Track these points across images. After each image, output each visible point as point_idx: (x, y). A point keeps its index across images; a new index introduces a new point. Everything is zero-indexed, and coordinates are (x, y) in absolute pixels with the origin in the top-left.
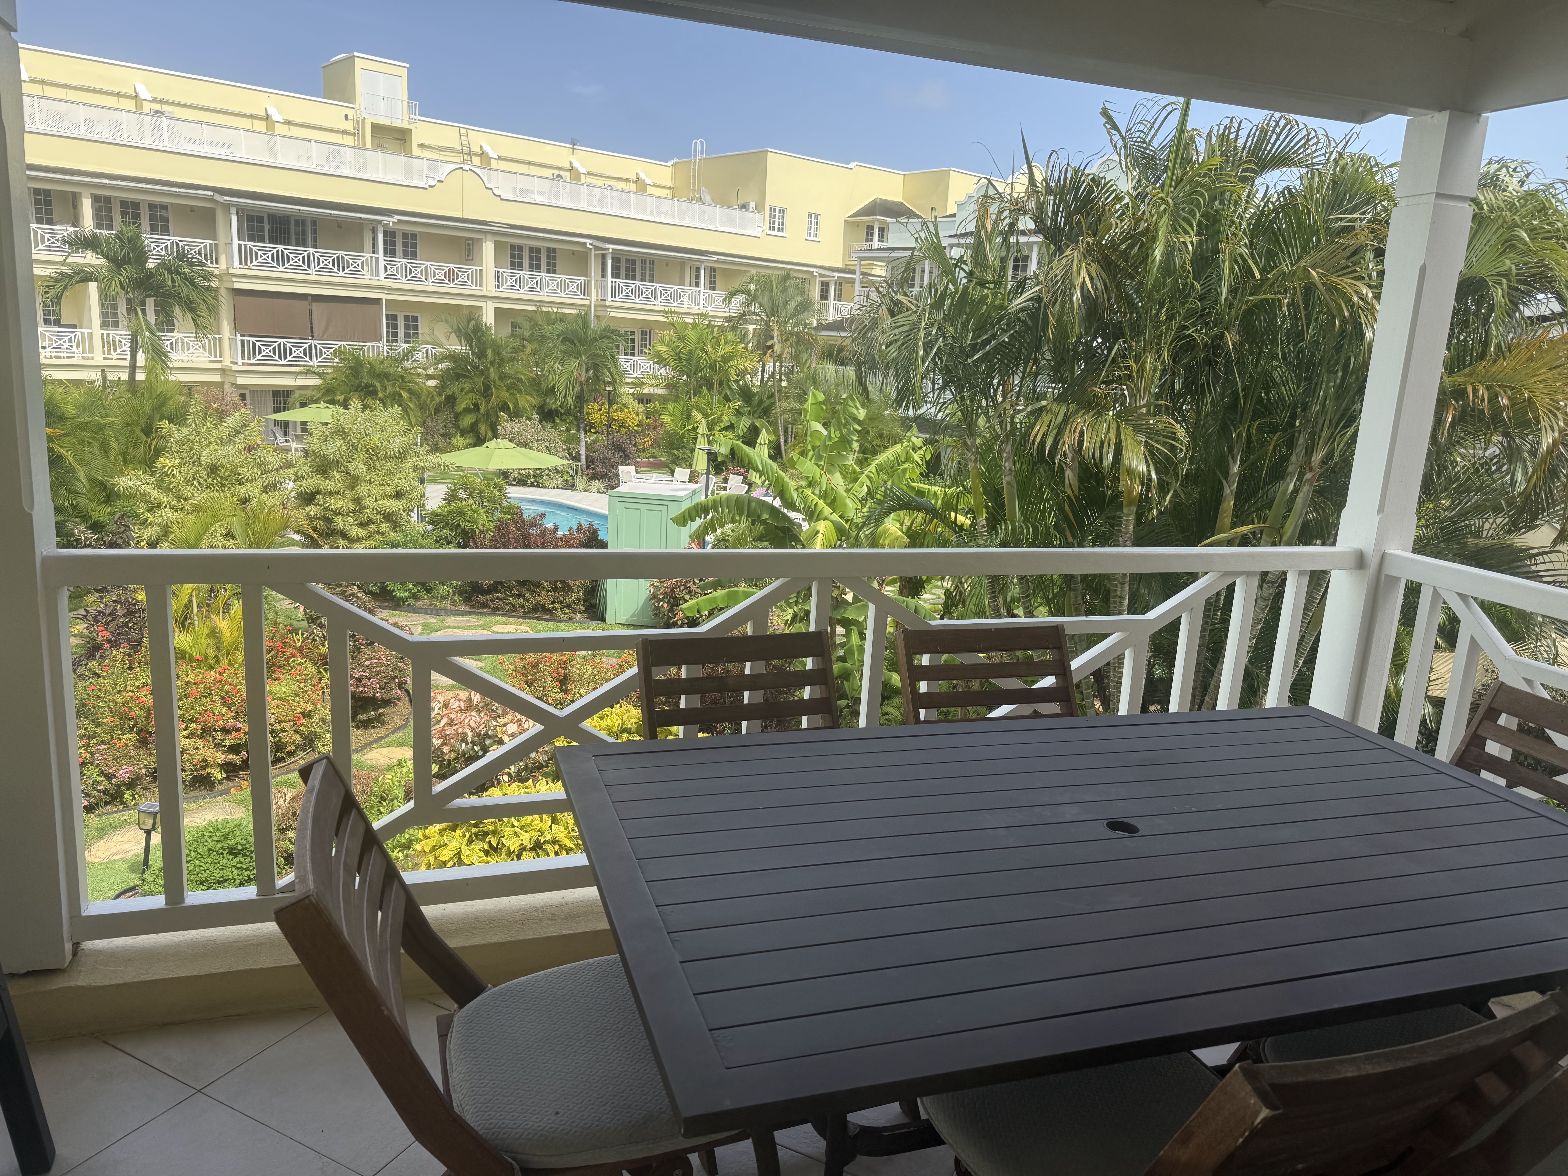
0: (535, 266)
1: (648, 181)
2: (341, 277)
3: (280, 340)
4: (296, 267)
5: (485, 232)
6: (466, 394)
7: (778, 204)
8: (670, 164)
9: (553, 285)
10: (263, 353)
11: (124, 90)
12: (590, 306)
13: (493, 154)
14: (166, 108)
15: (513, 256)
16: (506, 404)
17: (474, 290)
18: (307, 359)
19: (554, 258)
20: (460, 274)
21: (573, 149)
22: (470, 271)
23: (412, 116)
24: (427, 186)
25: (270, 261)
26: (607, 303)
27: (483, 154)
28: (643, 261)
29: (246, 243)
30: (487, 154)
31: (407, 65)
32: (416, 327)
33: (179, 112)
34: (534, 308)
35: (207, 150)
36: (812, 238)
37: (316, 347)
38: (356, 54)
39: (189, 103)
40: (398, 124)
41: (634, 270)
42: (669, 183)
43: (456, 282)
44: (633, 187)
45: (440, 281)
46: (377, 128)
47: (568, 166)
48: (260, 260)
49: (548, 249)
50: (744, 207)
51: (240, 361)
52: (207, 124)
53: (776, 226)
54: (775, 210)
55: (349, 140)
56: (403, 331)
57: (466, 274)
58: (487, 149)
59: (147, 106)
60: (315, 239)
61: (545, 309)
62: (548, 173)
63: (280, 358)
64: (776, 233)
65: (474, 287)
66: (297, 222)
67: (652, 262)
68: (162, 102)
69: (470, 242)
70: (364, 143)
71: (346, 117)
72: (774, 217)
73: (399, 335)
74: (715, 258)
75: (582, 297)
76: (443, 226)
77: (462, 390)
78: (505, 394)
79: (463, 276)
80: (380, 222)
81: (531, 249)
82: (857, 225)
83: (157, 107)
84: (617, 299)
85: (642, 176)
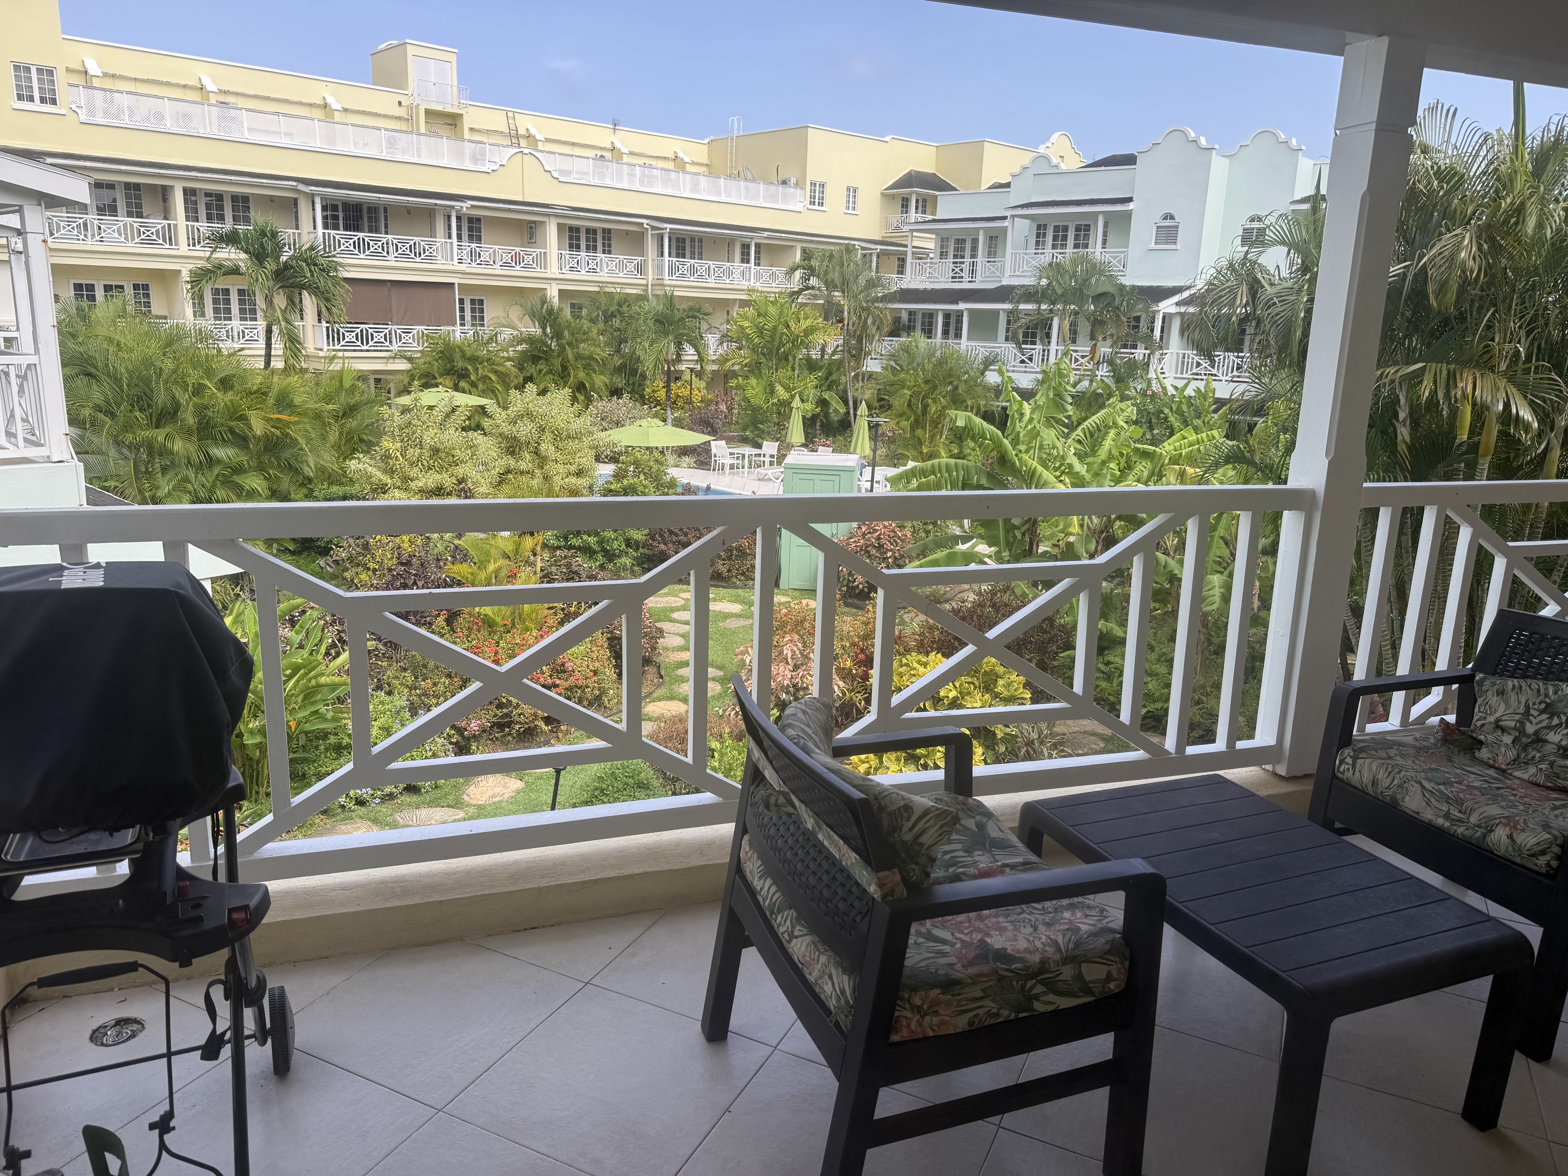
0: (592, 248)
1: (687, 160)
2: (417, 263)
3: (362, 326)
4: (375, 254)
5: (548, 215)
6: (544, 375)
7: (818, 179)
8: (706, 141)
9: (612, 265)
10: (347, 339)
11: (190, 83)
12: (647, 285)
13: (539, 137)
14: (230, 99)
15: (571, 238)
16: (584, 385)
17: (538, 272)
18: (388, 344)
19: (609, 239)
20: (526, 257)
21: (615, 129)
22: (535, 254)
23: (463, 101)
24: (490, 171)
25: (352, 248)
26: (666, 282)
27: (529, 136)
28: (692, 240)
29: (329, 231)
30: (534, 137)
31: (456, 51)
32: (482, 311)
33: (242, 102)
34: (597, 289)
35: (285, 141)
36: (850, 211)
37: (396, 332)
38: (407, 41)
39: (251, 93)
40: (449, 109)
41: (684, 249)
42: (705, 161)
43: (522, 265)
44: (670, 165)
45: (506, 265)
46: (430, 114)
47: (609, 146)
48: (343, 248)
49: (604, 230)
50: (784, 182)
51: (326, 348)
52: (284, 115)
53: (817, 201)
54: (815, 184)
55: (403, 126)
56: (470, 314)
57: (531, 257)
58: (533, 131)
59: (213, 99)
60: (386, 226)
61: (607, 290)
62: (591, 153)
63: (362, 343)
64: (816, 207)
65: (539, 270)
66: (369, 209)
67: (701, 240)
68: (226, 92)
69: (533, 225)
70: (418, 129)
71: (400, 103)
72: (815, 192)
73: (466, 319)
74: (766, 234)
75: (639, 276)
76: (509, 210)
77: (540, 371)
78: (582, 375)
79: (528, 259)
80: (453, 207)
81: (588, 231)
82: (893, 197)
83: (222, 98)
84: (674, 278)
85: (681, 154)
